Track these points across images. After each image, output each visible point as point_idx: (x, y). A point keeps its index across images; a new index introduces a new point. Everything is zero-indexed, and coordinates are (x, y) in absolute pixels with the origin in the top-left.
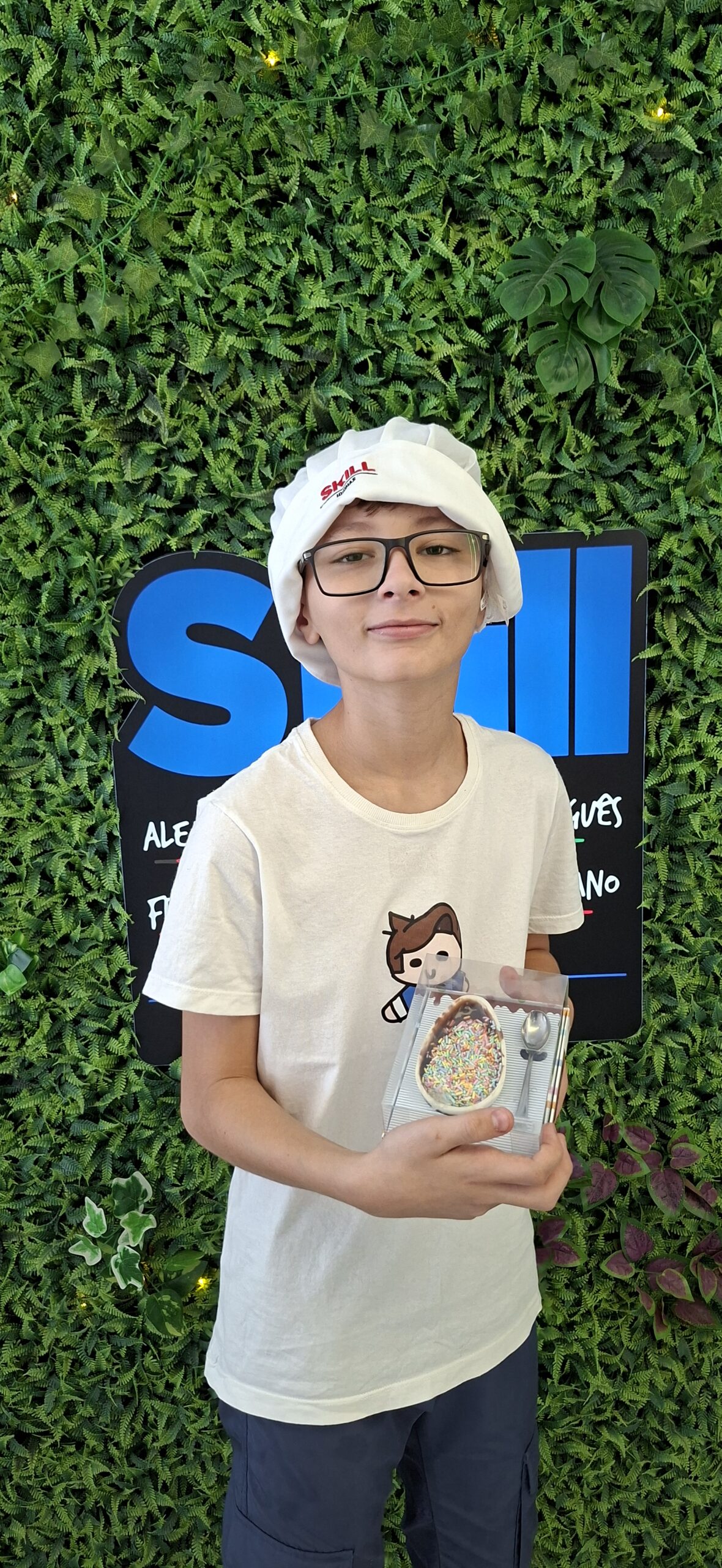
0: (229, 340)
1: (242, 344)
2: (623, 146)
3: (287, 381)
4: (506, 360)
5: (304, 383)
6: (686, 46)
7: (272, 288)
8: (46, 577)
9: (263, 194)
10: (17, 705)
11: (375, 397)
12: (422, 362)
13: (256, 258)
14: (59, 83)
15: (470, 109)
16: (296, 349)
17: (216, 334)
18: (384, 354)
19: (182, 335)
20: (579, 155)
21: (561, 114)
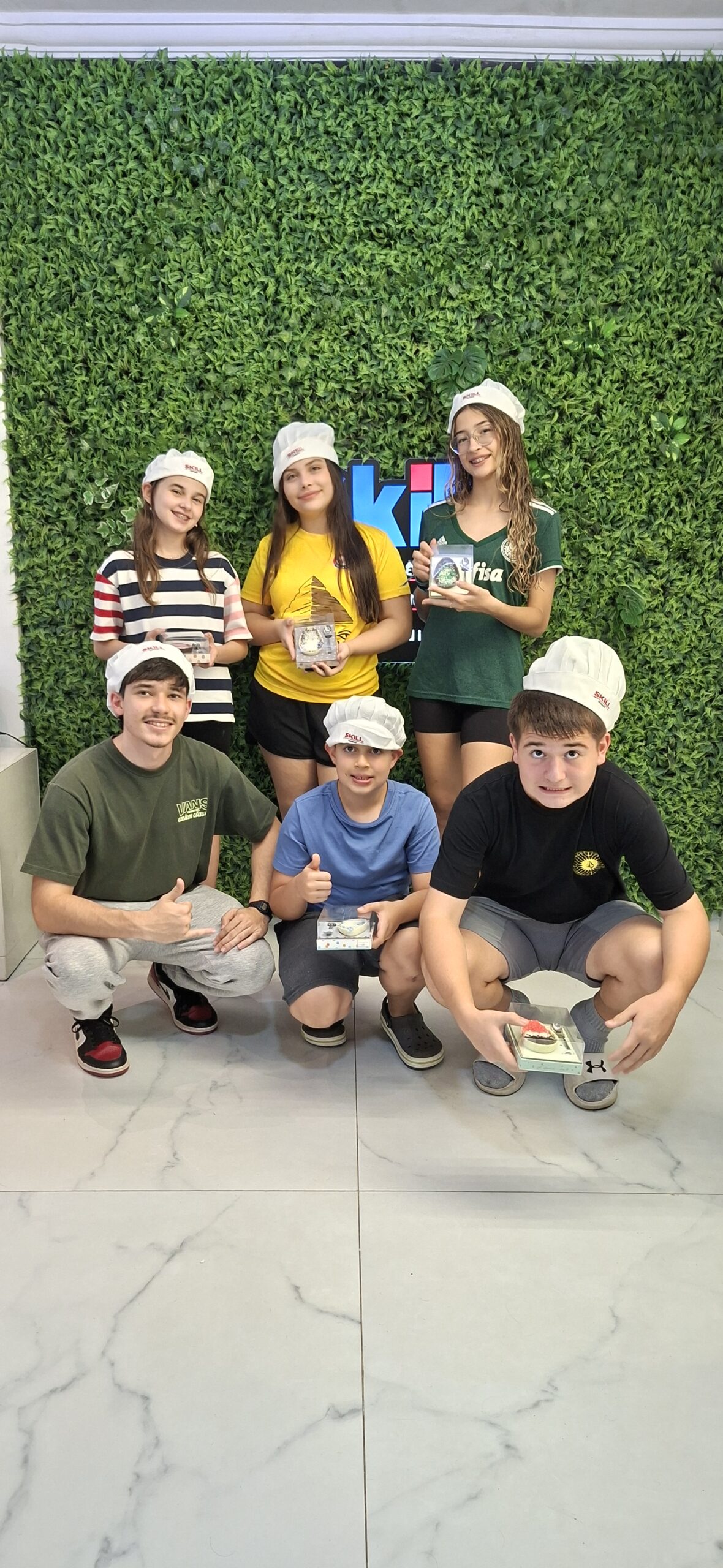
0: (333, 385)
1: (337, 386)
2: (477, 316)
3: (353, 400)
4: (432, 393)
5: (359, 400)
6: (500, 280)
7: (348, 366)
8: (262, 471)
9: (346, 333)
10: (248, 519)
11: (385, 406)
12: (402, 394)
13: (343, 355)
14: (277, 293)
15: (421, 303)
16: (356, 388)
17: (328, 382)
18: (388, 390)
19: (316, 383)
20: (461, 318)
21: (455, 304)
